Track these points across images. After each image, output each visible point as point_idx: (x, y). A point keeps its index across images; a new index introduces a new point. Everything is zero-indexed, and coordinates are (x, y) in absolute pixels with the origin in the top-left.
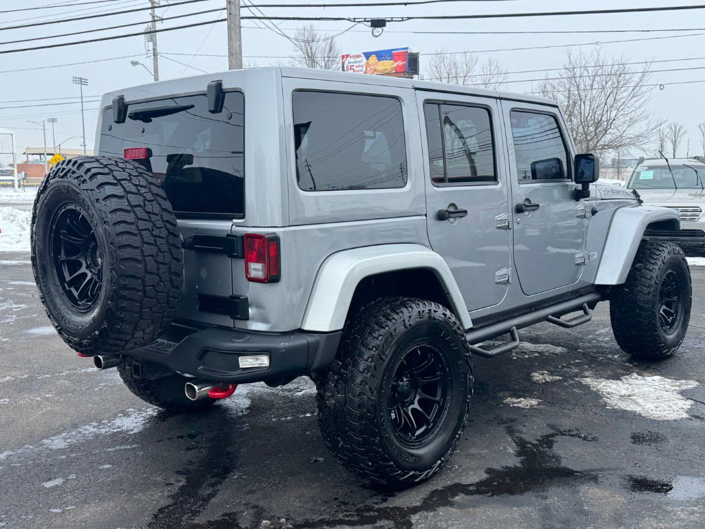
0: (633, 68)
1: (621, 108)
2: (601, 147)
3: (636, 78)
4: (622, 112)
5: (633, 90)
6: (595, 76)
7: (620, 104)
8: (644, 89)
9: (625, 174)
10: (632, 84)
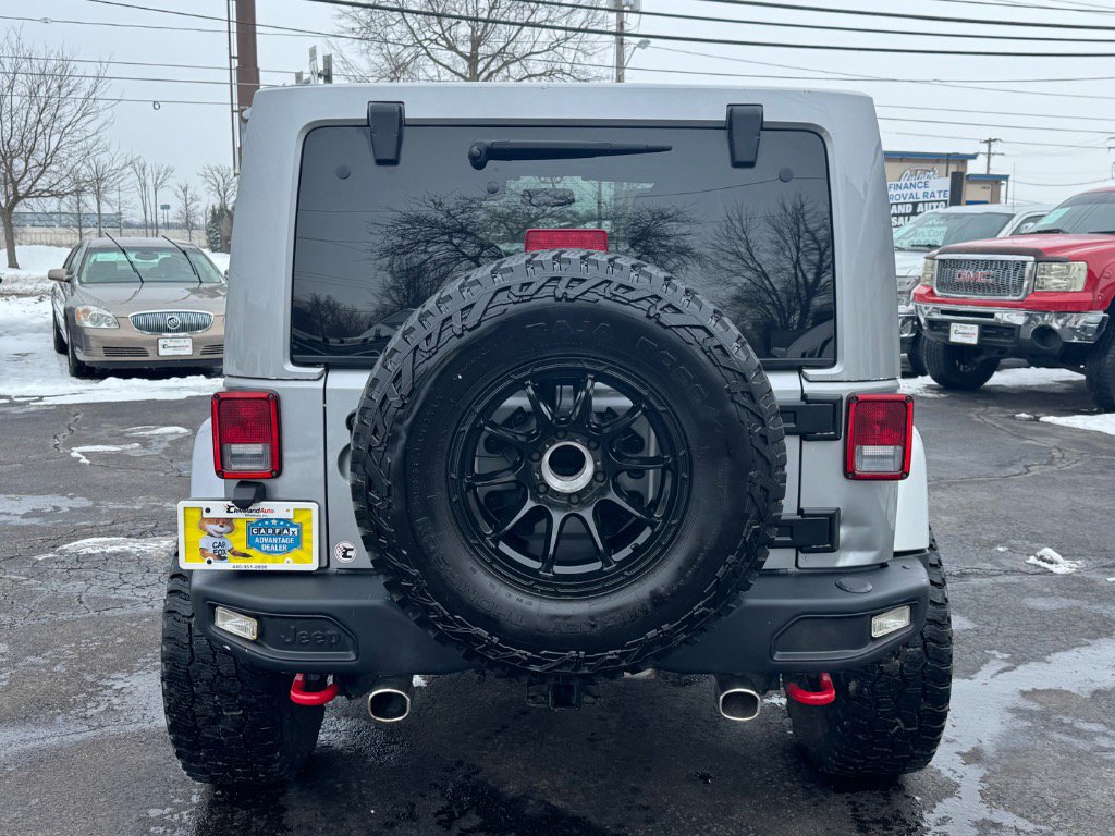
0: (81, 69)
1: (67, 131)
2: (37, 193)
3: (88, 84)
4: (69, 138)
5: (83, 104)
6: (15, 73)
7: (64, 124)
8: (101, 104)
9: (24, 237)
10: (82, 95)
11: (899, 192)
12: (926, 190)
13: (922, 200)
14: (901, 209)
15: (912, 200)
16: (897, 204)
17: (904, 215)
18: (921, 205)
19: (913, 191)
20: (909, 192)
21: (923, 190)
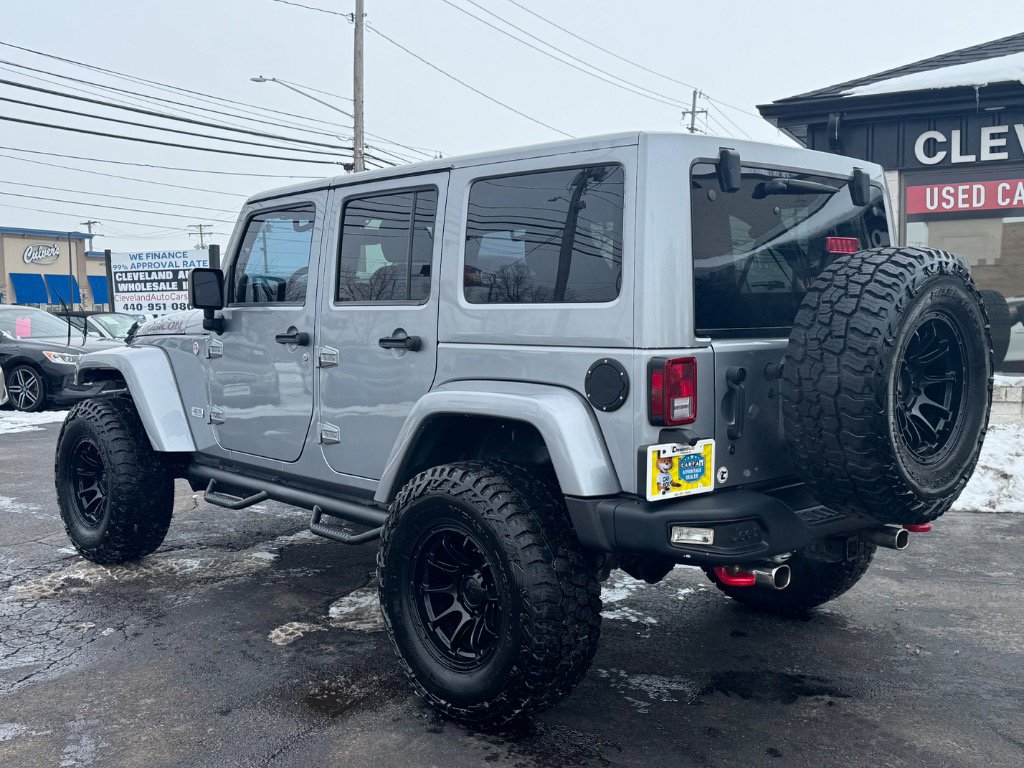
11: (157, 260)
12: (185, 259)
13: (181, 268)
14: (162, 276)
15: (171, 268)
16: (157, 272)
17: (165, 281)
18: (181, 273)
19: (173, 260)
20: (168, 261)
21: (183, 259)
